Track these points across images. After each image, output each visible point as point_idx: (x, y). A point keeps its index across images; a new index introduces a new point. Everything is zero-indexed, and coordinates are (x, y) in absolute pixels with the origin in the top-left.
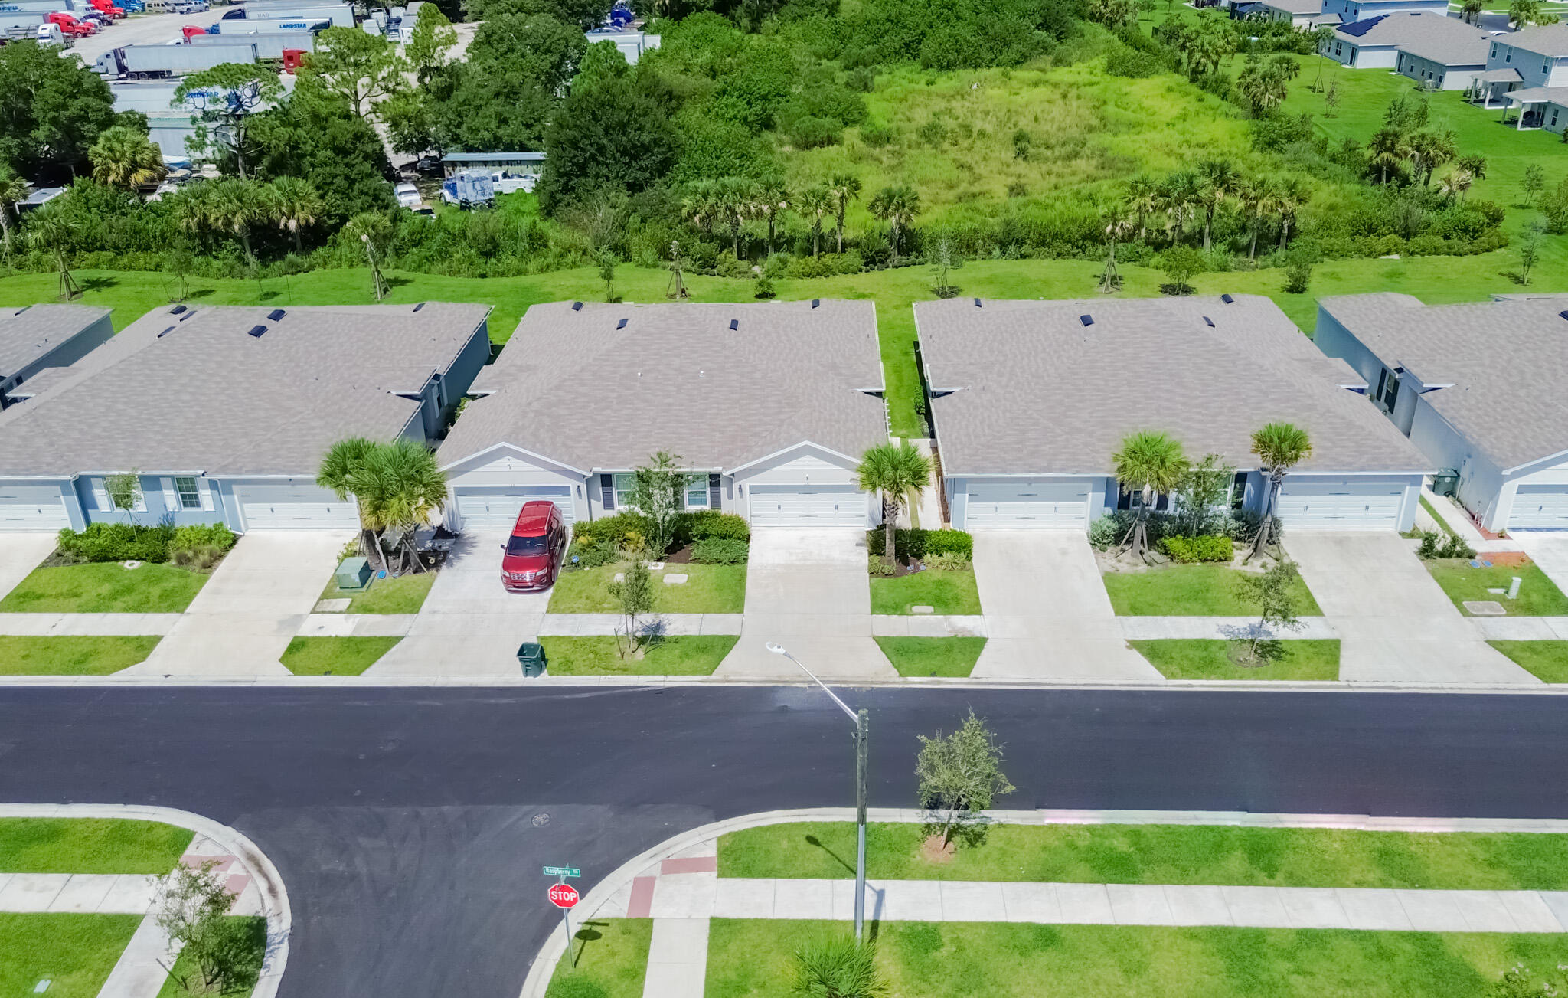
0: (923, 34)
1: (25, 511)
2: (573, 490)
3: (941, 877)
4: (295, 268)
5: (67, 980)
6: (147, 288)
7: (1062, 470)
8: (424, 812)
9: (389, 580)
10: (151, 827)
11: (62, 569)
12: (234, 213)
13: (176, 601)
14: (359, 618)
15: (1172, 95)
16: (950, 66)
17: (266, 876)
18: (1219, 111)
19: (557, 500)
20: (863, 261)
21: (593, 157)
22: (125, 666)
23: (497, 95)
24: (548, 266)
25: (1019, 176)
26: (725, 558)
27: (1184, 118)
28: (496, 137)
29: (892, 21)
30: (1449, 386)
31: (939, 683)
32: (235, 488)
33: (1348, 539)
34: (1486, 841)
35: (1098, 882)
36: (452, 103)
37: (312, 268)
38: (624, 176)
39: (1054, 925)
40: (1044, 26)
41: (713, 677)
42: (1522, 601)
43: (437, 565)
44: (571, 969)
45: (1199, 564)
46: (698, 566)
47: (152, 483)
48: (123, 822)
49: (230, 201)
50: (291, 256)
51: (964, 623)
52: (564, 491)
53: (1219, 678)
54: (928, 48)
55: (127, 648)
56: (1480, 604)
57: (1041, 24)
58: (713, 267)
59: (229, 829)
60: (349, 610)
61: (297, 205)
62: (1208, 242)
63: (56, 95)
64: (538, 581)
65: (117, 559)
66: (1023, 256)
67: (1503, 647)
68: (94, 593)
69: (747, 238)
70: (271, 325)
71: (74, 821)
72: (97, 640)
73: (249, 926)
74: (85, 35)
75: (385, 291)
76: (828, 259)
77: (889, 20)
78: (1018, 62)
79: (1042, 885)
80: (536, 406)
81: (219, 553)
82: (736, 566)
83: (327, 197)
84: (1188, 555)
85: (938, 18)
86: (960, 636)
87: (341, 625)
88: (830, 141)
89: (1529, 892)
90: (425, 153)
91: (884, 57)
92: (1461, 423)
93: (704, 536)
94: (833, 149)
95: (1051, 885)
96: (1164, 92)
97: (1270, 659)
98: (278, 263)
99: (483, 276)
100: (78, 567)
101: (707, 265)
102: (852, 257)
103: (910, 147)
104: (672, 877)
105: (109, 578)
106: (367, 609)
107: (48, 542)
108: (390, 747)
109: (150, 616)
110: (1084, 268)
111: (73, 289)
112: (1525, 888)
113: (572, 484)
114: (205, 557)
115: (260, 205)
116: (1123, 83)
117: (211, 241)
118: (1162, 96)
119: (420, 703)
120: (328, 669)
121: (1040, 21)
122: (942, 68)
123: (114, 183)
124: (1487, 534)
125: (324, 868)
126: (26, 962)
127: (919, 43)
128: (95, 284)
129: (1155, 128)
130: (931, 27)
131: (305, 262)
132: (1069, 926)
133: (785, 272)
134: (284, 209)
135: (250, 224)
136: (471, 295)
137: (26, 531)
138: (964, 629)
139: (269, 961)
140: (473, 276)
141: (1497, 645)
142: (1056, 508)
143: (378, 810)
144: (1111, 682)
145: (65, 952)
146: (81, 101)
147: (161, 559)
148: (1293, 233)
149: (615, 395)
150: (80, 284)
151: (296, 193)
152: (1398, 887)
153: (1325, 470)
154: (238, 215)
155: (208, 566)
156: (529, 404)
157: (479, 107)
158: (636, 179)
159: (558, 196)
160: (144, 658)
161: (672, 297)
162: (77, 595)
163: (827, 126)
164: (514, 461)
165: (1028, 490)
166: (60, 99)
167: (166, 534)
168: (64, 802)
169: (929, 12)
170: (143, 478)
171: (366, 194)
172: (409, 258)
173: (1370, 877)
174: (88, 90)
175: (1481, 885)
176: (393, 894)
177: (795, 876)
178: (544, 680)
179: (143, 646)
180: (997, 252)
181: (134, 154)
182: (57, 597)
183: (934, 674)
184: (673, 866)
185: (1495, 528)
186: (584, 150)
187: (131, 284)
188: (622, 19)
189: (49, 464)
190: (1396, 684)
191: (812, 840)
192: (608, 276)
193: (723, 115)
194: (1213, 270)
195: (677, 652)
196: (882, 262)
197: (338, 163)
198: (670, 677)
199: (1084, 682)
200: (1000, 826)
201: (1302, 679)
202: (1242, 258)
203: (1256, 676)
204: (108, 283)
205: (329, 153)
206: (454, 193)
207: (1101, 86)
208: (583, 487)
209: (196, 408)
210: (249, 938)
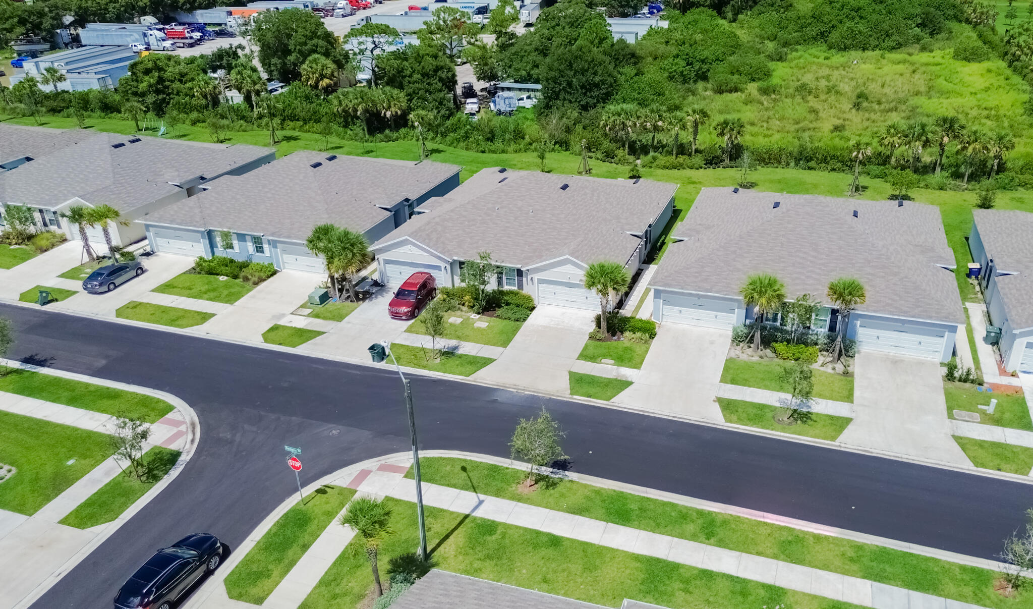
0: (833, 26)
1: (186, 245)
2: (443, 269)
3: (519, 500)
4: (388, 139)
5: (83, 462)
6: (313, 142)
7: (717, 292)
8: (282, 418)
9: (336, 303)
10: (159, 401)
11: (192, 275)
12: (358, 105)
13: (231, 298)
14: (311, 319)
15: (989, 75)
16: (846, 48)
17: (194, 434)
18: (1014, 88)
19: (434, 273)
20: (704, 162)
21: (564, 89)
22: (192, 326)
23: (536, 50)
24: (520, 149)
25: (844, 120)
26: (513, 317)
27: (987, 89)
28: (529, 75)
29: (815, 18)
30: (1015, 273)
31: (590, 401)
32: (278, 245)
33: (902, 361)
34: (859, 547)
35: (604, 521)
36: (507, 53)
37: (397, 139)
38: (580, 101)
39: (562, 537)
40: (922, 25)
41: (468, 378)
42: (997, 415)
43: (364, 299)
44: (302, 506)
45: (793, 362)
46: (498, 319)
47: (242, 237)
48: (148, 397)
49: (357, 98)
50: (387, 131)
51: (626, 372)
52: (438, 268)
53: (758, 427)
54: (834, 36)
55: (198, 317)
56: (964, 413)
57: (920, 24)
58: (613, 158)
59: (191, 409)
60: (309, 315)
61: (392, 104)
62: (938, 169)
63: (302, 37)
64: (406, 314)
65: (217, 274)
66: (810, 168)
67: (960, 441)
68: (199, 289)
69: (638, 143)
70: (326, 163)
71: (127, 392)
72: (186, 311)
73: (171, 454)
74: (364, 9)
75: (427, 156)
76: (681, 159)
77: (813, 17)
78: (894, 48)
79: (572, 516)
80: (437, 220)
81: (264, 278)
82: (518, 323)
83: (414, 101)
84: (786, 355)
85: (847, 17)
86: (619, 378)
87: (300, 322)
88: (736, 90)
89: (866, 581)
90: (494, 82)
91: (805, 40)
92: (1007, 298)
93: (508, 304)
94: (735, 95)
95: (577, 517)
96: (984, 72)
97: (799, 422)
98: (379, 135)
99: (483, 152)
100: (199, 276)
101: (609, 156)
102: (698, 160)
103: (786, 97)
104: (381, 472)
105: (209, 283)
106: (317, 316)
107: (190, 262)
108: (286, 385)
109: (217, 303)
110: (845, 179)
111: (276, 140)
112: (864, 577)
113: (443, 265)
114: (256, 279)
115: (373, 101)
116: (959, 65)
117: (350, 120)
118: (982, 75)
119: (314, 366)
120: (281, 342)
121: (919, 21)
122: (840, 49)
123: (311, 85)
124: (1003, 372)
125: (221, 435)
126: (70, 451)
127: (830, 33)
128: (288, 139)
129: (961, 95)
130: (841, 23)
131: (395, 135)
132: (568, 539)
133: (654, 165)
134: (385, 105)
135: (366, 111)
136: (471, 162)
137: (186, 255)
138: (624, 376)
139: (171, 472)
140: (478, 151)
141: (958, 439)
142: (716, 316)
143: (262, 413)
144: (690, 418)
145: (89, 449)
146: (315, 41)
147: (235, 277)
148: (1001, 168)
149: (481, 218)
150: (280, 138)
151: (392, 97)
152: (783, 560)
153: (888, 314)
154: (360, 106)
155: (256, 284)
156: (434, 218)
157: (522, 57)
158: (587, 103)
159: (542, 110)
160: (202, 323)
161: (580, 173)
162: (190, 289)
163: (735, 80)
164: (413, 248)
165: (699, 302)
166: (303, 39)
167: (244, 266)
168: (129, 383)
169: (841, 13)
170: (238, 235)
171: (436, 101)
172: (448, 138)
173: (769, 552)
174: (320, 35)
175: (836, 570)
176: (244, 453)
177: (442, 485)
178: (382, 365)
179: (205, 317)
180: (792, 164)
181: (323, 70)
182: (182, 289)
183: (590, 396)
184: (383, 468)
185: (1010, 369)
186: (560, 84)
187: (307, 140)
188: (655, 11)
189: (197, 222)
190: (871, 450)
191: (464, 469)
192: (542, 157)
193: (668, 69)
194: (934, 188)
195: (457, 362)
196: (716, 164)
197: (423, 82)
198: (446, 375)
199: (675, 415)
200: (571, 481)
201: (811, 437)
202: (958, 182)
203: (783, 430)
204: (295, 139)
205: (419, 76)
206: (495, 105)
207: (943, 66)
208: (448, 267)
209: (272, 202)
210: (168, 460)
